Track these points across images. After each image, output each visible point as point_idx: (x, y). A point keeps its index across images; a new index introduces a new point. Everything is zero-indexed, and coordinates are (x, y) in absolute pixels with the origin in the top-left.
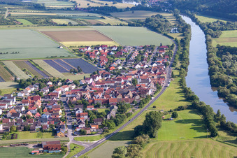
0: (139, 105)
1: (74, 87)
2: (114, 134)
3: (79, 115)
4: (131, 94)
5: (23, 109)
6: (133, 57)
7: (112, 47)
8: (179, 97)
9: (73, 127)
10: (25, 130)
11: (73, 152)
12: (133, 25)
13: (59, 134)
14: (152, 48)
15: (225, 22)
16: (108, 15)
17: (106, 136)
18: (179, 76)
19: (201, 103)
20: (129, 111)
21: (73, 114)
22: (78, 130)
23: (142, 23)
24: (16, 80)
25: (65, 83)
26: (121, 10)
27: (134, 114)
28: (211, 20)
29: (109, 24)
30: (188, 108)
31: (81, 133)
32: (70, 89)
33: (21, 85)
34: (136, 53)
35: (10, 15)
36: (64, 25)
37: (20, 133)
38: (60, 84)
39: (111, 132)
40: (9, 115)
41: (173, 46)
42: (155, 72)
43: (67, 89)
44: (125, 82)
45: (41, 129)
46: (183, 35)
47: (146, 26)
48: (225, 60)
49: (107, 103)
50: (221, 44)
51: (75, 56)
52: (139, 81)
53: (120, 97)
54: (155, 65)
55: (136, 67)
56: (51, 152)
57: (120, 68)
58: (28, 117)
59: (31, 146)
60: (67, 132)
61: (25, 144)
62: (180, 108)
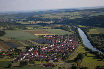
0: (72, 52)
1: (46, 48)
2: (67, 61)
3: (53, 56)
4: (67, 49)
5: (32, 55)
6: (62, 38)
7: (53, 35)
8: (84, 50)
9: (53, 59)
10: (36, 61)
11: (57, 66)
12: (56, 29)
13: (49, 61)
14: (67, 35)
15: (89, 27)
16: (45, 26)
17: (65, 62)
18: (81, 43)
19: (93, 51)
20: (69, 54)
21: (50, 56)
22: (55, 60)
23: (59, 28)
24: (24, 47)
25: (43, 47)
26: (49, 24)
27: (71, 55)
28: (83, 26)
29: (47, 29)
30: (89, 53)
31: (56, 61)
32: (45, 48)
33: (28, 48)
34: (63, 37)
35: (10, 26)
36: (31, 29)
37: (35, 62)
38: (41, 47)
39: (66, 60)
40: (28, 57)
41: (74, 35)
42: (72, 42)
43: (44, 48)
44: (64, 46)
45: (42, 60)
46: (76, 31)
47: (61, 29)
48: (95, 38)
49: (60, 52)
50: (91, 33)
51: (41, 38)
52: (69, 45)
53: (64, 50)
54: (71, 40)
55: (65, 41)
56: (49, 66)
57: (59, 42)
58: (35, 57)
59: (41, 65)
60: (51, 61)
61: (39, 65)
62: (87, 53)
